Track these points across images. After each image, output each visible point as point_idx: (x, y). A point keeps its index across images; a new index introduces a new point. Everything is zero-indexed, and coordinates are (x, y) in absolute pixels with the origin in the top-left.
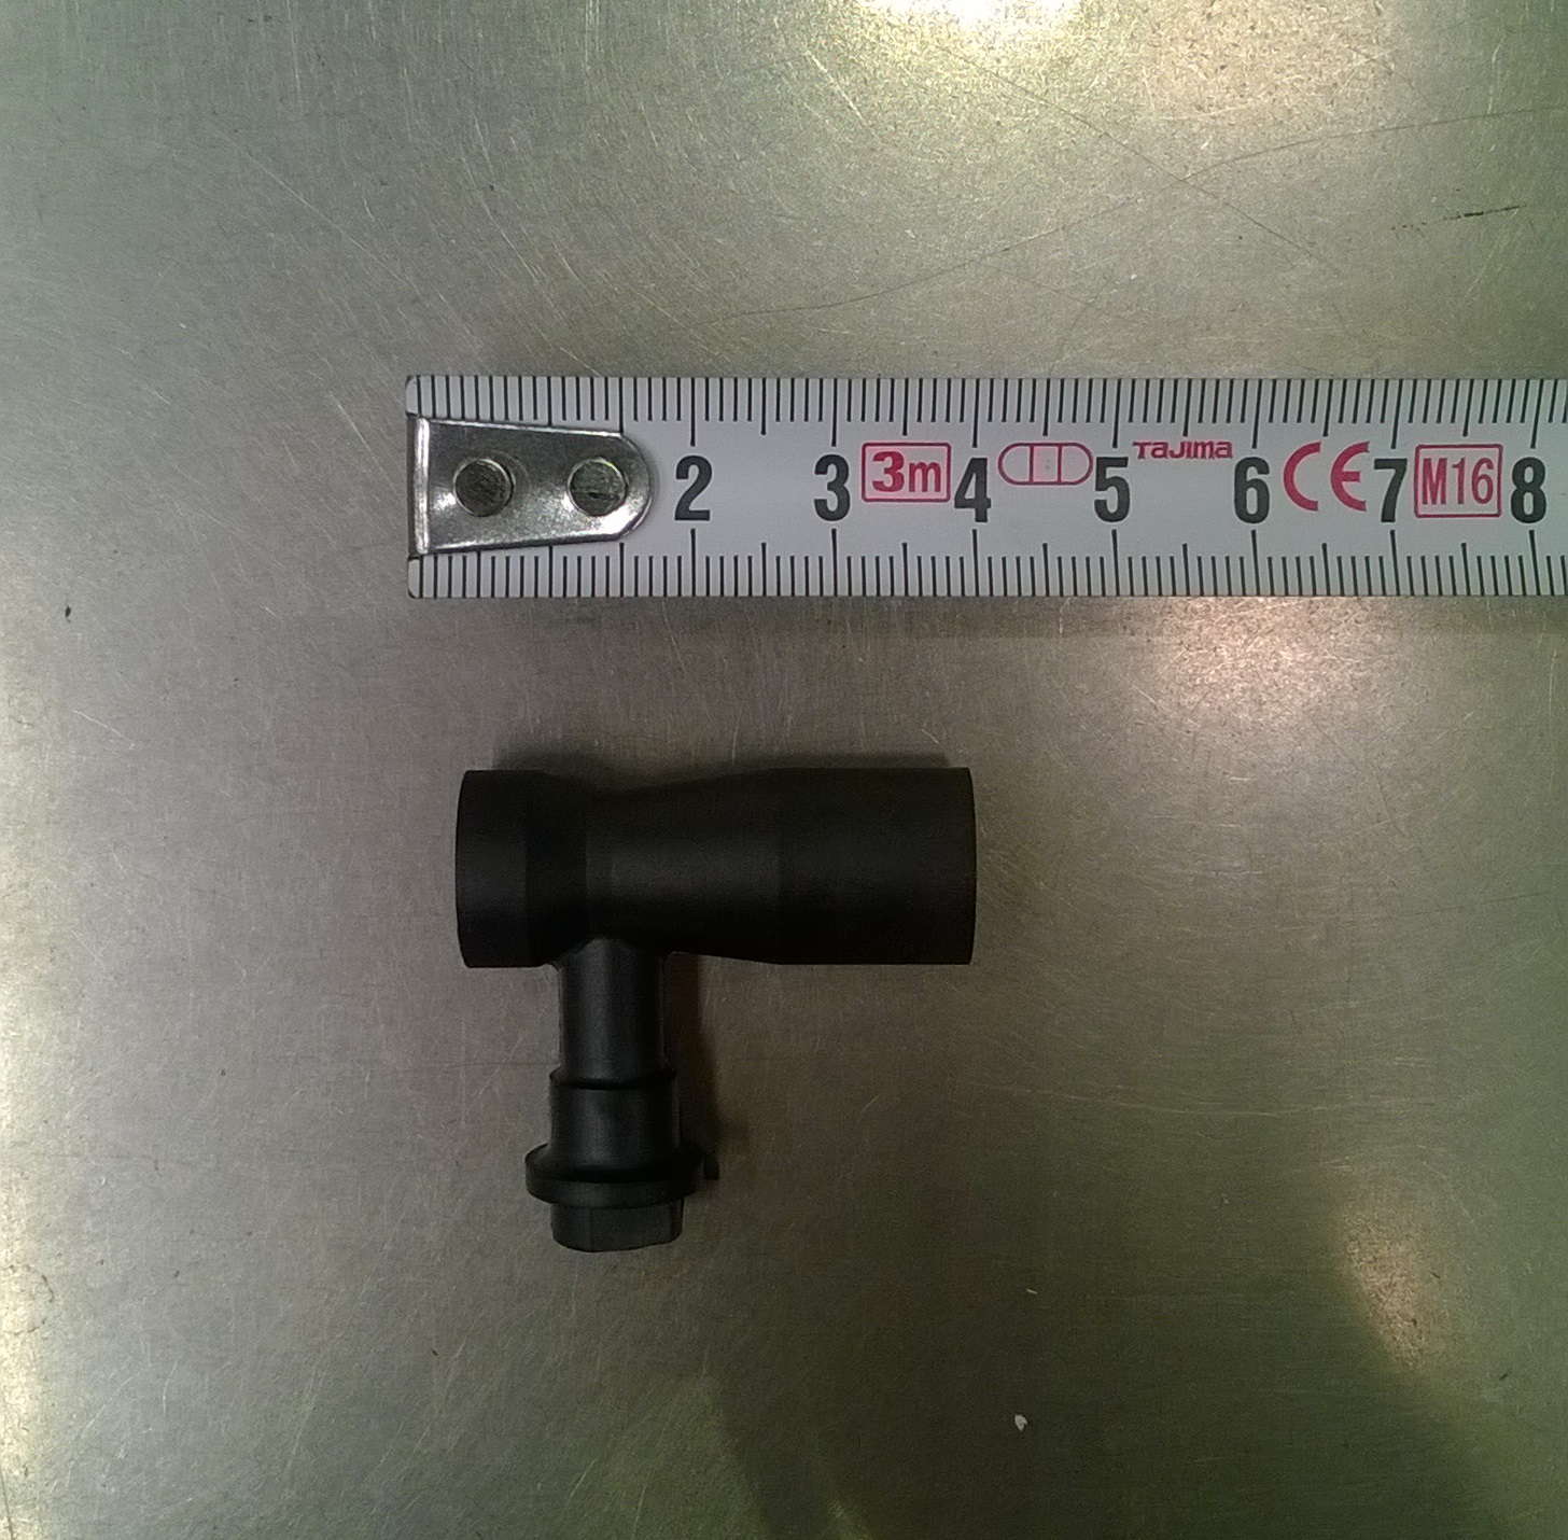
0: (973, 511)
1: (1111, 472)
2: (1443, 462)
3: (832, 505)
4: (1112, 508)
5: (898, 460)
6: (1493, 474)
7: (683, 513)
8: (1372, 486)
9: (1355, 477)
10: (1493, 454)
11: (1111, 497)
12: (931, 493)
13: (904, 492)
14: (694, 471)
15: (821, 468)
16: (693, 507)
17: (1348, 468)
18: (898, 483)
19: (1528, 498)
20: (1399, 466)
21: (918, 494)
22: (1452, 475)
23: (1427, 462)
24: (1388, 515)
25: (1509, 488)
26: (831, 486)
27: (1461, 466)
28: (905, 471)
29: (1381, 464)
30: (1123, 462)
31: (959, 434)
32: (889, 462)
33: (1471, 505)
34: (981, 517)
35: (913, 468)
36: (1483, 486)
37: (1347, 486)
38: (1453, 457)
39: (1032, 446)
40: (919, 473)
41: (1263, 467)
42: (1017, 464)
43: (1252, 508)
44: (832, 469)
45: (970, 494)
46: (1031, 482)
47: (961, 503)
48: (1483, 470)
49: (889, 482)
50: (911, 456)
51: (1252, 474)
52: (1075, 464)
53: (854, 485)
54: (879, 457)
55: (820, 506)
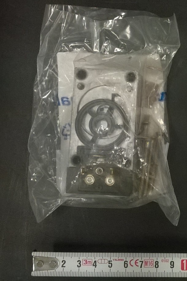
0: (94, 267)
1: (110, 262)
2: (147, 261)
3: (79, 266)
4: (110, 266)
5: (86, 261)
6: (153, 263)
7: (62, 266)
8: (139, 264)
9: (137, 263)
10: (153, 261)
11: (110, 265)
12: (90, 264)
13: (87, 264)
14: (64, 262)
15: (78, 261)
16: (64, 266)
17: (137, 262)
18: (86, 263)
19: (157, 266)
20: (142, 262)
21: (89, 264)
22: (148, 263)
23: (145, 261)
24: (141, 267)
25: (155, 264)
26: (79, 263)
27: (149, 262)
28: (87, 262)
29: (140, 261)
30: (111, 261)
31: (93, 258)
32: (85, 261)
33: (150, 266)
34: (96, 267)
35: (88, 262)
36: (152, 264)
37: (137, 264)
38: (148, 261)
39: (101, 259)
40: (89, 262)
41: (127, 262)
42: (100, 261)
43: (126, 266)
44: (79, 262)
45: (94, 264)
46: (101, 263)
47: (93, 265)
48: (152, 262)
49: (85, 263)
50: (88, 260)
51: (126, 262)
52: (106, 261)
53: (81, 263)
54: (84, 260)
55: (78, 266)
